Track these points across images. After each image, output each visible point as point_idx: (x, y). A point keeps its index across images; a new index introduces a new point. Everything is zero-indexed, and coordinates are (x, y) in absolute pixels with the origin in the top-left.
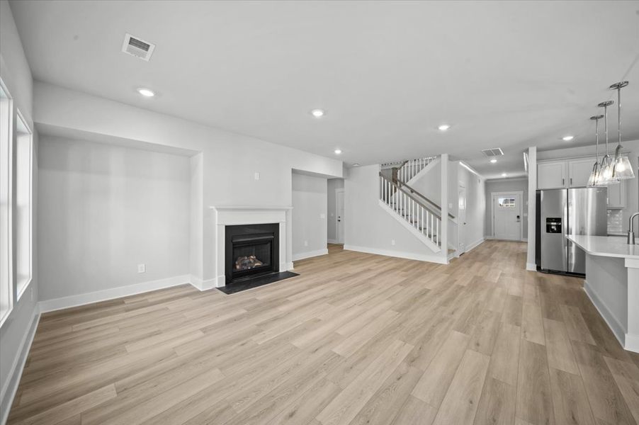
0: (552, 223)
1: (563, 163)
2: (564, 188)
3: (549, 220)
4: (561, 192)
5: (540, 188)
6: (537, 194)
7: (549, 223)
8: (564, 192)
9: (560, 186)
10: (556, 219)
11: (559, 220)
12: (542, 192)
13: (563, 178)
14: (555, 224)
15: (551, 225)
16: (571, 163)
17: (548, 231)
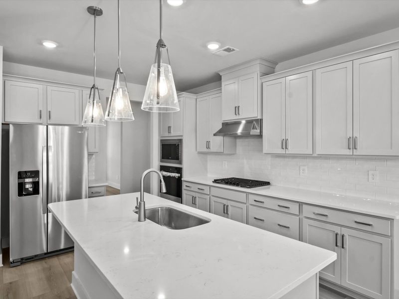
0: (27, 180)
1: (40, 87)
2: (41, 124)
3: (21, 175)
4: (37, 129)
5: (8, 120)
6: (3, 130)
7: (21, 181)
8: (42, 129)
9: (35, 119)
10: (32, 172)
11: (36, 174)
12: (11, 127)
13: (40, 109)
14: (30, 180)
15: (25, 183)
16: (50, 88)
17: (20, 194)
